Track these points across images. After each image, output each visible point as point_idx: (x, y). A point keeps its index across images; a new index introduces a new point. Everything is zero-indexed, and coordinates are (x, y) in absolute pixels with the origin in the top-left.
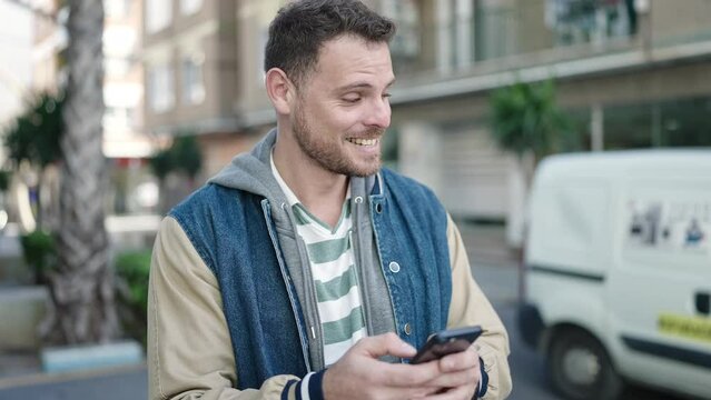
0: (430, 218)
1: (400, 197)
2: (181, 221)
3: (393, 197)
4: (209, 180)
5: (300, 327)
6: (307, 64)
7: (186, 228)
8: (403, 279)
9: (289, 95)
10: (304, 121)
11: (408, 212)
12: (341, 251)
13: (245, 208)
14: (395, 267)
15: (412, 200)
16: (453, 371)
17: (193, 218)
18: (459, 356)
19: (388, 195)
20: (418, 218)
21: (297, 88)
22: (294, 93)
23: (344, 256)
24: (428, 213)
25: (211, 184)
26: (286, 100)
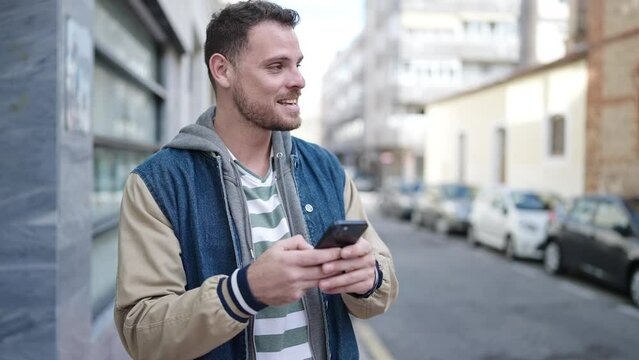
0: (331, 172)
1: (310, 158)
2: (143, 176)
3: (305, 159)
4: (164, 145)
5: (237, 253)
6: (240, 45)
7: (146, 181)
8: (316, 217)
9: (228, 72)
10: (242, 90)
11: (317, 169)
12: (270, 195)
13: (194, 165)
14: (309, 208)
15: (319, 159)
16: (350, 258)
17: (152, 175)
18: (354, 246)
19: (300, 157)
20: (324, 173)
21: (234, 65)
22: (232, 70)
23: (272, 197)
24: (330, 169)
25: (166, 148)
26: (226, 76)
